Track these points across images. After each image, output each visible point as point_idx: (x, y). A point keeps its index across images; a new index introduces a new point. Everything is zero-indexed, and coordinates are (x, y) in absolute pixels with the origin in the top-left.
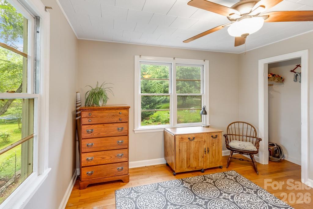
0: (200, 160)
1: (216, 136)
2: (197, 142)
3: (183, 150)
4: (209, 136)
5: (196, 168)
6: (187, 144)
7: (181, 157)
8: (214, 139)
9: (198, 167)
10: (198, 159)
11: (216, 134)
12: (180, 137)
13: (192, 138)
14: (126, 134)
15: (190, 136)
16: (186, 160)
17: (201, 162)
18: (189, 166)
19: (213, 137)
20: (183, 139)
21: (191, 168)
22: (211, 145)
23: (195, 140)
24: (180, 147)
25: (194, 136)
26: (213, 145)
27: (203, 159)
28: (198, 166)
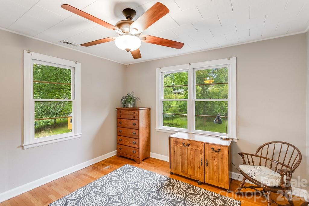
0: (196, 169)
1: (219, 150)
2: (192, 150)
3: (178, 154)
4: (209, 148)
5: (190, 176)
6: (181, 148)
7: (176, 159)
8: (215, 153)
9: (194, 177)
10: (194, 169)
11: (219, 147)
12: (175, 140)
13: (186, 144)
14: (138, 128)
15: (184, 142)
16: (180, 164)
17: (197, 172)
18: (184, 171)
19: (214, 150)
20: (177, 142)
21: (186, 174)
22: (211, 158)
23: (190, 147)
24: (174, 149)
25: (188, 142)
26: (215, 160)
27: (199, 169)
28: (194, 175)
